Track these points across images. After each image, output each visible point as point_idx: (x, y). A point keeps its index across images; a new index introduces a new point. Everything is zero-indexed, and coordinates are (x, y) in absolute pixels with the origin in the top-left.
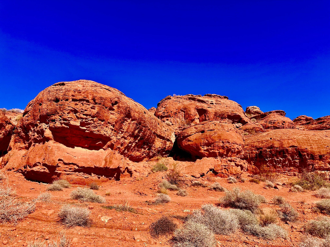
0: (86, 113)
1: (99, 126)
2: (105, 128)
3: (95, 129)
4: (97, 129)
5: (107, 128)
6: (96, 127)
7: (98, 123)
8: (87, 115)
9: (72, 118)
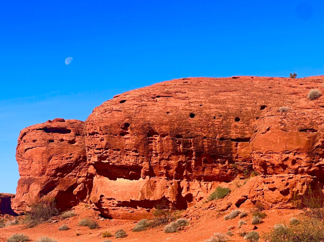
0: (97, 147)
1: (117, 156)
2: (125, 157)
3: (114, 161)
4: (116, 160)
5: (128, 156)
6: (114, 158)
7: (115, 154)
8: (99, 149)
9: (92, 154)
